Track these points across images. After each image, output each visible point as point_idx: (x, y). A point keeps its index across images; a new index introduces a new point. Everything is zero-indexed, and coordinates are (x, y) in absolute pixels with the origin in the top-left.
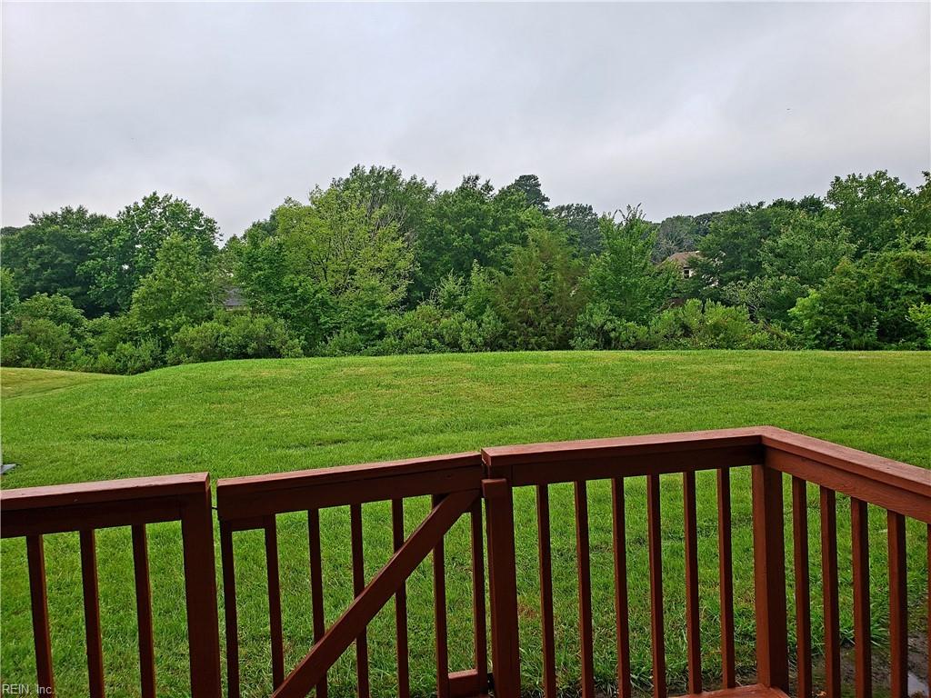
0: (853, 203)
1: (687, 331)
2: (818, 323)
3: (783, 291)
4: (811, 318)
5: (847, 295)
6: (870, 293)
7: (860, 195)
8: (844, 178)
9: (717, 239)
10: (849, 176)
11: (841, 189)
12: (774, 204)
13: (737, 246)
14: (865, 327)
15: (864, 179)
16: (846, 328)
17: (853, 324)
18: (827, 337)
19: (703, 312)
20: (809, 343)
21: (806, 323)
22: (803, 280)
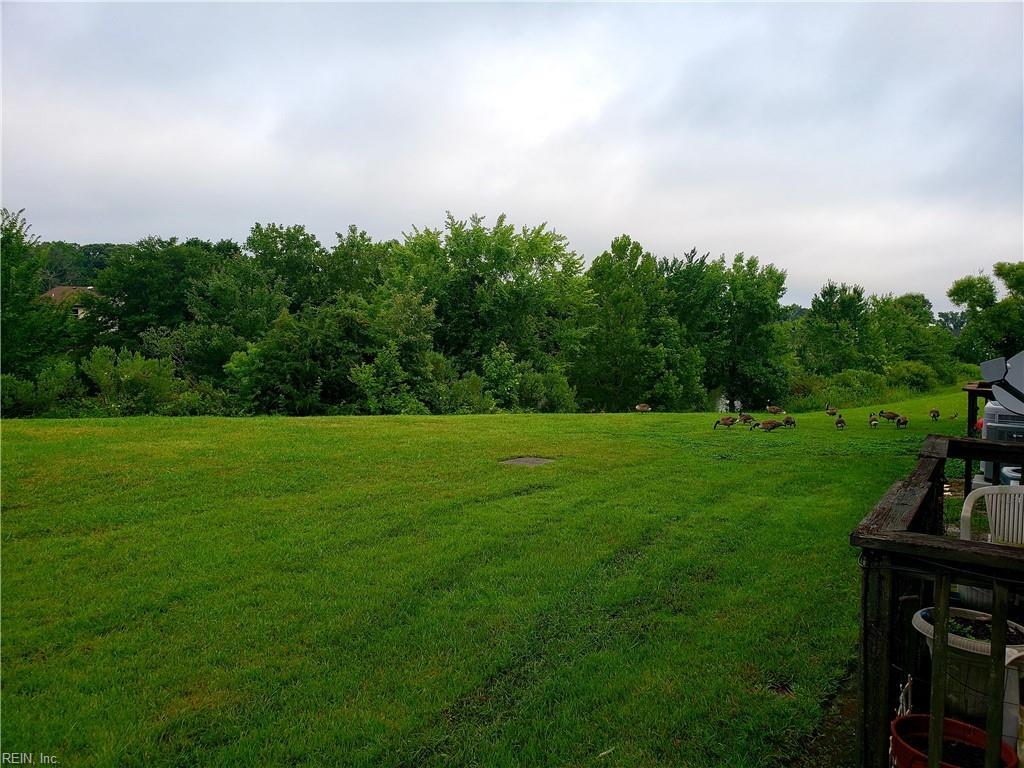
0: (273, 254)
1: (93, 389)
2: (258, 381)
3: (215, 342)
4: (251, 375)
5: (289, 351)
6: (313, 351)
7: (280, 246)
8: (264, 226)
9: (119, 274)
10: (269, 225)
11: (262, 238)
12: (188, 243)
13: (144, 286)
14: (308, 387)
15: (285, 230)
16: (288, 388)
17: (296, 383)
18: (268, 398)
19: (116, 364)
20: (247, 405)
21: (245, 381)
22: (237, 331)
